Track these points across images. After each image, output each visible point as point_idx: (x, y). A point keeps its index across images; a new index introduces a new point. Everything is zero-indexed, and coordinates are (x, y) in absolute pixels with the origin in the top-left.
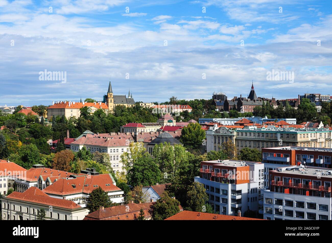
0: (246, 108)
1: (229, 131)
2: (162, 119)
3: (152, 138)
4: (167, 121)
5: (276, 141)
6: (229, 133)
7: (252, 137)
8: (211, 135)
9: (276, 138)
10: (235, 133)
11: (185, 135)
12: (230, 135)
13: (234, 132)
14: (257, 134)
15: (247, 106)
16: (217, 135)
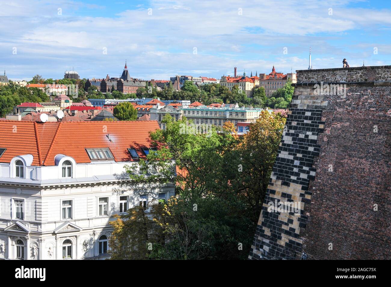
0: (127, 89)
1: (175, 110)
2: (58, 99)
3: (91, 117)
4: (64, 101)
5: (225, 119)
6: (176, 111)
7: (200, 115)
8: (155, 113)
9: (224, 116)
10: (182, 112)
11: (118, 113)
12: (177, 113)
13: (181, 110)
14: (205, 112)
15: (128, 87)
16: (162, 113)
